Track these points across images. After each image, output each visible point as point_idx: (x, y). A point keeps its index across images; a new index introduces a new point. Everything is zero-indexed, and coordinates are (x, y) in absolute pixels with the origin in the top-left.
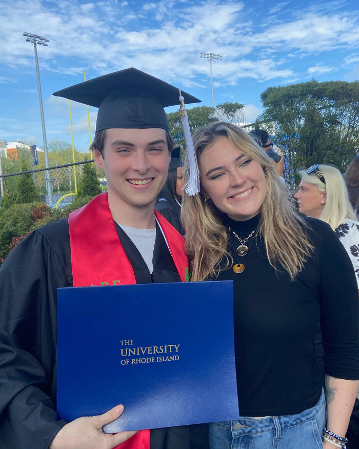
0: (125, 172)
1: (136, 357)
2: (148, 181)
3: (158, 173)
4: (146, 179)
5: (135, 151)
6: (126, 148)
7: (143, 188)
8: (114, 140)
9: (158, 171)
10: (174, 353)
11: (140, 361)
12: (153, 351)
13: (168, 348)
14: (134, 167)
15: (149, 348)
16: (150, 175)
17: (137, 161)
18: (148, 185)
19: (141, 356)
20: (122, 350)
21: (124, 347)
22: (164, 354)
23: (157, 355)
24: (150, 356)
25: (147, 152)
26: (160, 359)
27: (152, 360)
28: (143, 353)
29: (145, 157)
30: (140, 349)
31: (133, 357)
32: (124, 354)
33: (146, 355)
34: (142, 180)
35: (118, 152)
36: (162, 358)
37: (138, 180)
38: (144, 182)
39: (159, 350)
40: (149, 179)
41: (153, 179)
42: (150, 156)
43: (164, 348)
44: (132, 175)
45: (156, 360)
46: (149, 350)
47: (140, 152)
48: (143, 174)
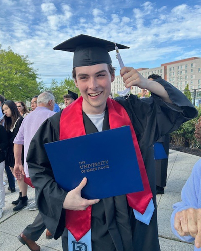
0: (86, 90)
1: (88, 168)
5: (89, 78)
10: (106, 164)
11: (90, 170)
12: (95, 165)
13: (103, 163)
14: (90, 87)
15: (93, 164)
17: (90, 83)
19: (90, 168)
20: (80, 166)
22: (101, 166)
23: (97, 167)
24: (95, 167)
25: (96, 78)
26: (99, 168)
27: (96, 169)
29: (95, 80)
30: (89, 165)
31: (86, 169)
32: (82, 168)
33: (92, 167)
36: (101, 168)
39: (98, 164)
41: (101, 92)
43: (100, 163)
44: (90, 92)
45: (97, 169)
46: (93, 165)
48: (94, 90)
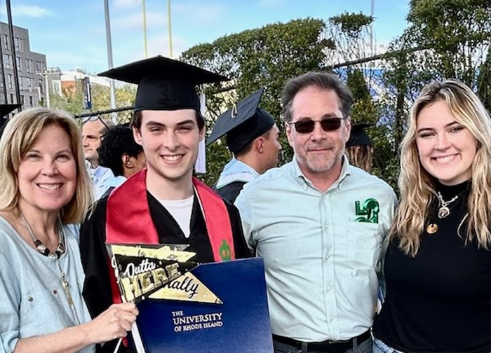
0: (158, 149)
1: (186, 324)
2: (178, 157)
3: (187, 150)
4: (176, 155)
5: (166, 130)
6: (158, 127)
7: (174, 163)
8: (148, 121)
9: (187, 148)
10: (218, 320)
11: (190, 328)
12: (199, 319)
13: (212, 317)
14: (165, 145)
15: (196, 317)
16: (180, 152)
17: (167, 139)
18: (179, 161)
19: (191, 324)
20: (174, 319)
21: (176, 317)
22: (209, 321)
23: (203, 323)
24: (198, 323)
25: (176, 131)
26: (207, 326)
27: (200, 326)
28: (192, 321)
29: (175, 135)
30: (189, 319)
31: (184, 324)
32: (177, 322)
33: (194, 323)
34: (173, 156)
35: (152, 131)
37: (169, 156)
38: (175, 158)
39: (205, 318)
40: (179, 155)
41: (183, 155)
42: (179, 135)
43: (208, 317)
44: (165, 152)
45: (203, 325)
46: (196, 319)
47: (170, 131)
48: (172, 151)
